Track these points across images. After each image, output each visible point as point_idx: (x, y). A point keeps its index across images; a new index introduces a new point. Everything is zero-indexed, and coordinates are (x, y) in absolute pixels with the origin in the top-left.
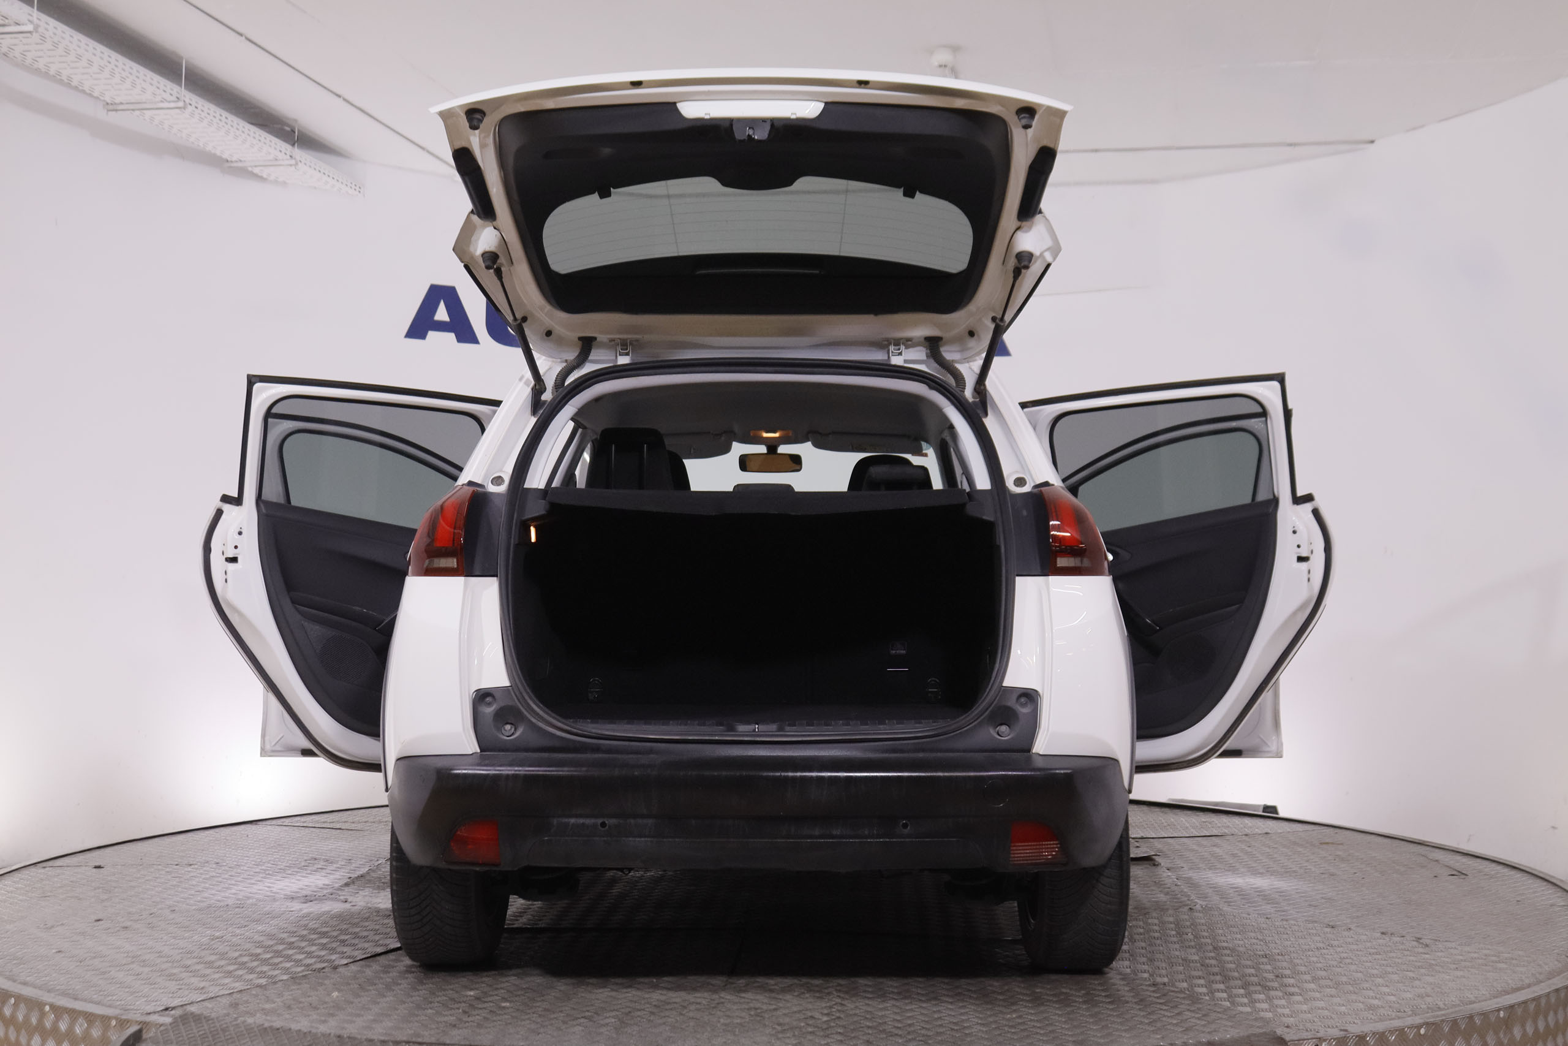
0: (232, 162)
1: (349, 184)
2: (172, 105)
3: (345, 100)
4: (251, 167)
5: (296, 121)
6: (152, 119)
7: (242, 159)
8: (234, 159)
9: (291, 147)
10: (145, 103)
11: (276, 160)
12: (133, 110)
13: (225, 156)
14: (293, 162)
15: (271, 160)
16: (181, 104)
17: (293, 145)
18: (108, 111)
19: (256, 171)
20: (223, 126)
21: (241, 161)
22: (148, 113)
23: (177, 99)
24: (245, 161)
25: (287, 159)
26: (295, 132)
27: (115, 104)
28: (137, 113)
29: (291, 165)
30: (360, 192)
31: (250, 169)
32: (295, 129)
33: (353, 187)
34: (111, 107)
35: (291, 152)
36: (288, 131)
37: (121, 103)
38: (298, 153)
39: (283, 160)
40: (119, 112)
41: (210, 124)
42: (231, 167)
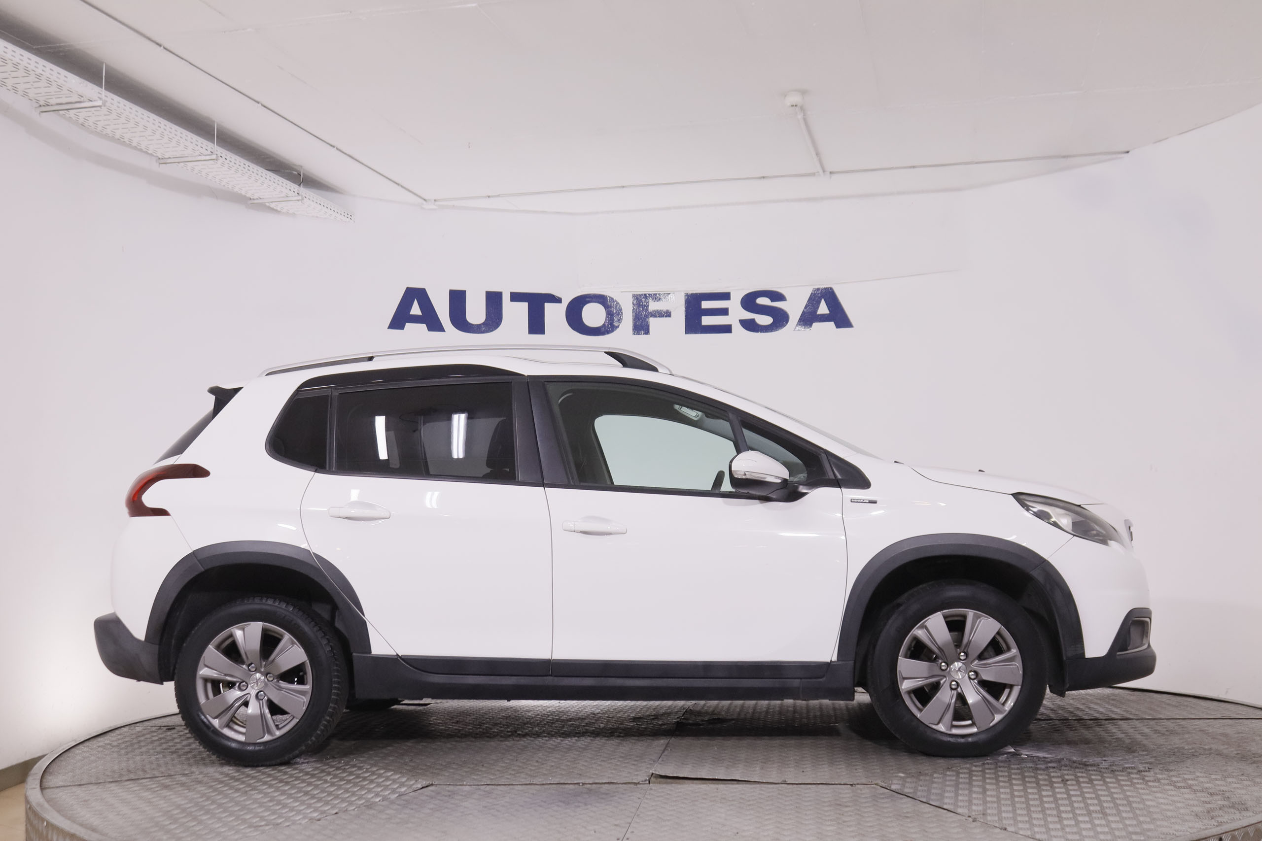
0: (254, 199)
1: (343, 214)
3: (337, 149)
5: (301, 166)
6: (193, 169)
7: (262, 197)
8: (255, 197)
9: (298, 187)
10: (189, 157)
11: (287, 196)
12: (178, 163)
13: (249, 195)
14: (300, 198)
15: (283, 196)
16: (214, 157)
17: (300, 185)
18: (160, 164)
19: (272, 205)
20: (246, 172)
21: (260, 199)
22: (189, 165)
23: (211, 153)
24: (263, 199)
25: (295, 196)
26: (301, 175)
27: (165, 158)
28: (182, 164)
29: (298, 200)
30: (351, 219)
31: (267, 204)
32: (301, 172)
33: (346, 215)
34: (162, 161)
35: (298, 190)
36: (296, 175)
37: (170, 158)
38: (303, 190)
39: (292, 196)
40: (168, 165)
41: (237, 171)
42: (254, 203)
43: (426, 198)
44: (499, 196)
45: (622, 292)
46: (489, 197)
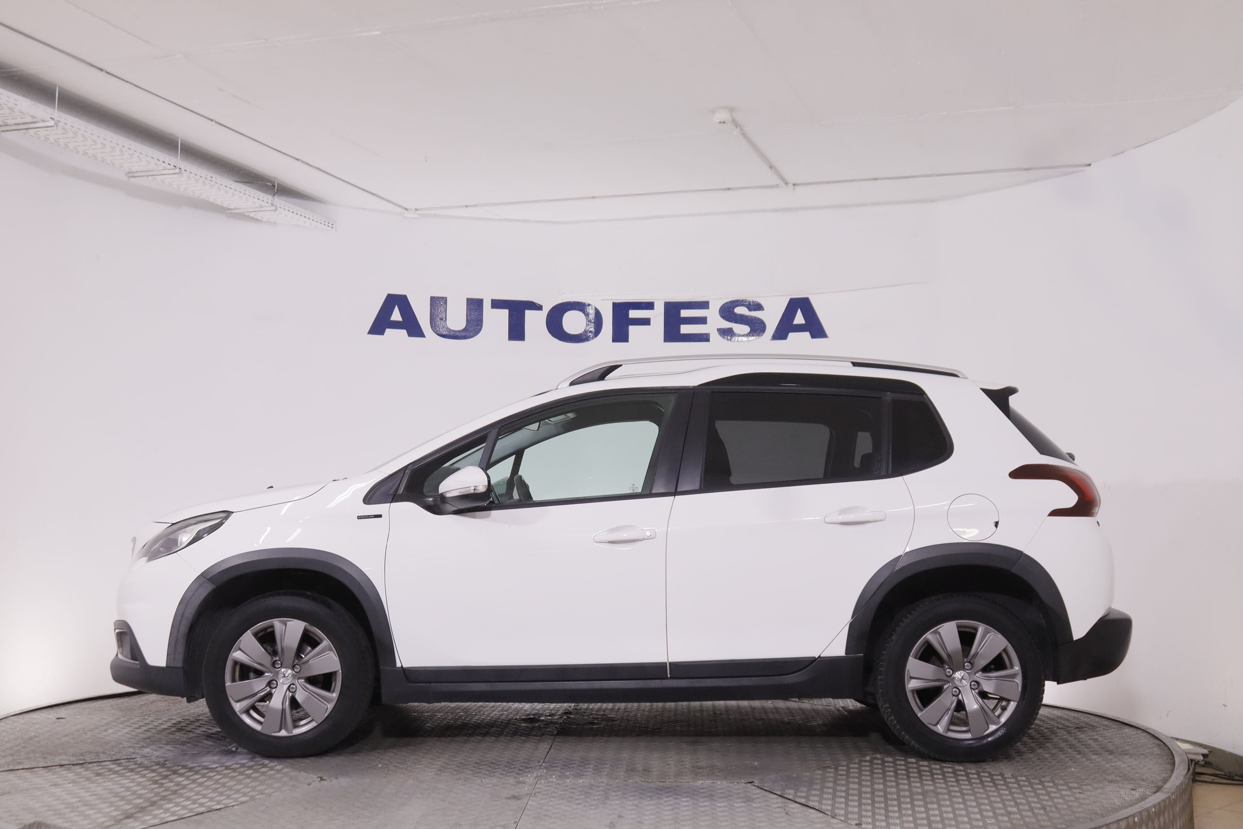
0: (232, 209)
1: (323, 223)
2: (171, 172)
4: (247, 212)
5: (276, 178)
7: (238, 207)
8: (232, 207)
9: (272, 197)
10: (153, 171)
11: (262, 207)
12: (148, 176)
13: (225, 206)
14: (273, 208)
15: (257, 207)
16: (178, 170)
17: (274, 195)
19: (252, 215)
21: (237, 209)
22: (159, 178)
23: (174, 168)
24: (240, 209)
25: (269, 206)
26: (275, 187)
27: (134, 172)
28: (151, 178)
29: (272, 210)
30: (332, 227)
31: (246, 214)
32: (275, 183)
33: (327, 224)
34: (131, 175)
35: (273, 201)
36: (270, 185)
37: (137, 172)
38: (279, 201)
39: (266, 207)
40: (136, 178)
42: (231, 213)
43: (406, 207)
44: (476, 205)
45: (602, 300)
46: (466, 206)
